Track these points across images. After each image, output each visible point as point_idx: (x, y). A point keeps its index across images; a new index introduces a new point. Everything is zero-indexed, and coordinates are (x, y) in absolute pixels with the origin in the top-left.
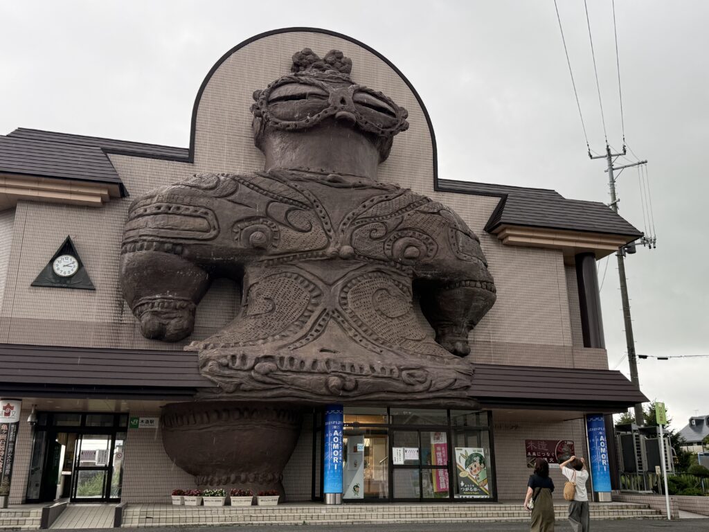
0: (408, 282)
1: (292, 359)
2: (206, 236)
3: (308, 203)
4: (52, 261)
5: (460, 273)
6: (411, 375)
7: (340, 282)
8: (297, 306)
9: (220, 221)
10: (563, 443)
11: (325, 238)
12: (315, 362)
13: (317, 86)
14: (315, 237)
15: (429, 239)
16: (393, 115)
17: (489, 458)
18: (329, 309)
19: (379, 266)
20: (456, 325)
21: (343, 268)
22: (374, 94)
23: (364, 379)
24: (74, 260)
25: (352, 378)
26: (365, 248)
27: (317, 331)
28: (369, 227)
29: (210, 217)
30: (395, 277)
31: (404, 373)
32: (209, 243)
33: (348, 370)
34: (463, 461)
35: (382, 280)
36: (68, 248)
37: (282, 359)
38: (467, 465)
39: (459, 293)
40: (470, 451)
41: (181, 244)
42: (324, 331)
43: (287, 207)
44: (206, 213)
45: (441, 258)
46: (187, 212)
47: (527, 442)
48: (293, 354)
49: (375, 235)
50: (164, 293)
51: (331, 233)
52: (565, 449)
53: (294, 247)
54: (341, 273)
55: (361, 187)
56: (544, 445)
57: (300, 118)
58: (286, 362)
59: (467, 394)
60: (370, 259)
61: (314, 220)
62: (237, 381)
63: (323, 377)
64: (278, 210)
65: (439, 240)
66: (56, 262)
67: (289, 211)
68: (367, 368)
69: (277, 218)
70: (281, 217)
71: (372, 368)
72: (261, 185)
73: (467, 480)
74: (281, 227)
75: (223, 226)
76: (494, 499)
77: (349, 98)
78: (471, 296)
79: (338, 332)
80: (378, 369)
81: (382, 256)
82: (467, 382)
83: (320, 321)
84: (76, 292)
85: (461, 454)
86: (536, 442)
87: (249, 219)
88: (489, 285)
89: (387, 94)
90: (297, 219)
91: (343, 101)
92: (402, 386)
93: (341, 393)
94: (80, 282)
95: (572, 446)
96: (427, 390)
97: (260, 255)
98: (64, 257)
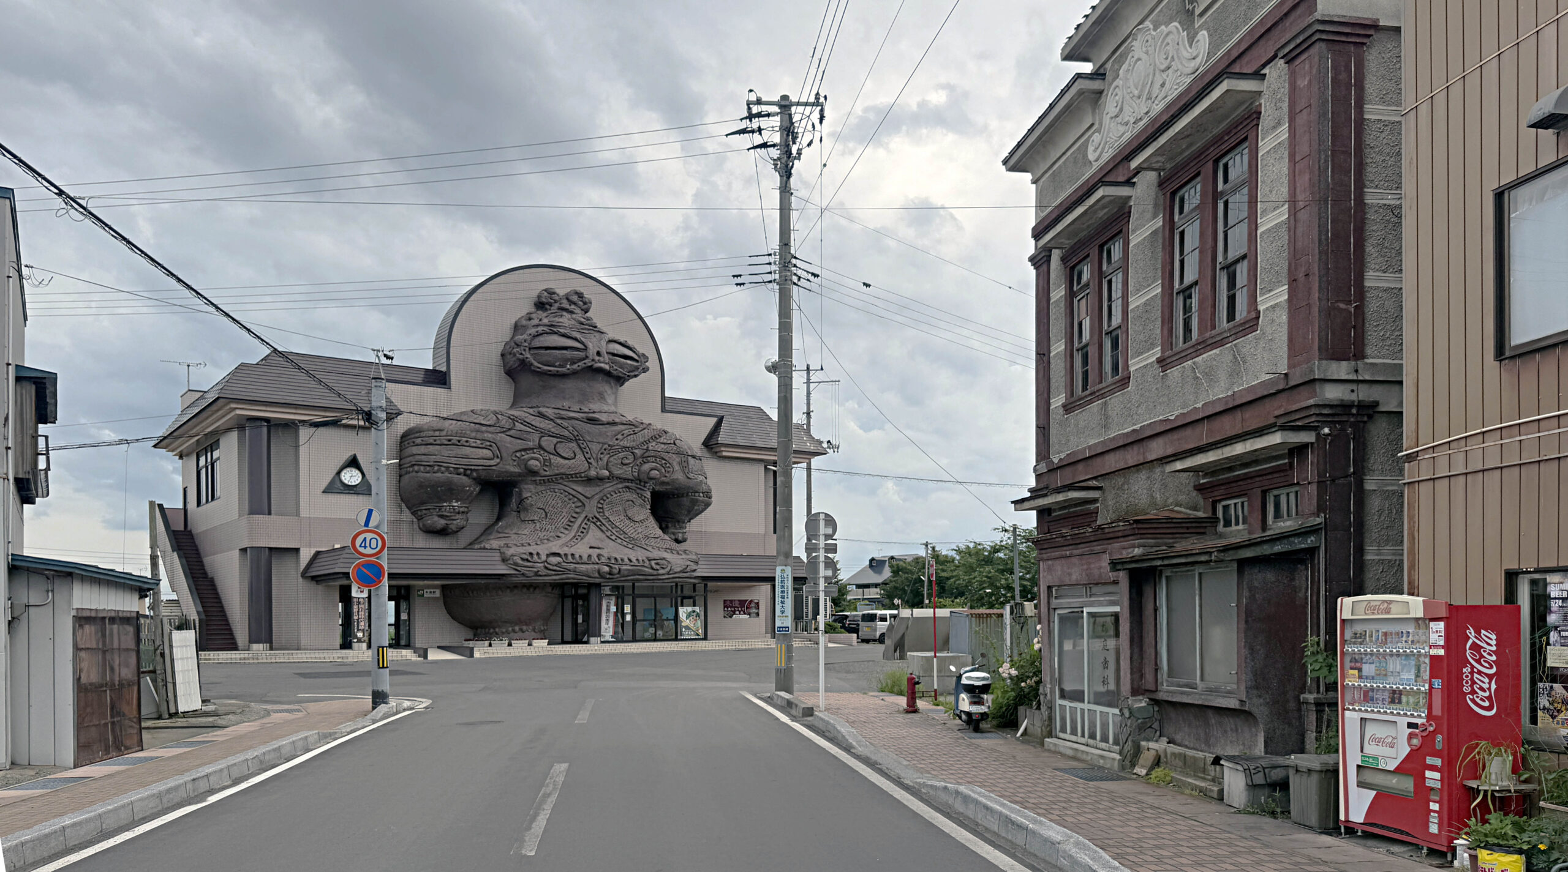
0: (648, 495)
1: (573, 555)
2: (492, 462)
3: (572, 437)
4: (339, 473)
5: (689, 487)
6: (657, 564)
7: (597, 497)
8: (564, 514)
9: (502, 451)
10: (751, 601)
11: (587, 465)
12: (590, 556)
13: (576, 339)
14: (579, 463)
15: (666, 464)
16: (637, 361)
17: (702, 613)
18: (590, 516)
19: (627, 484)
20: (679, 522)
21: (599, 486)
22: (620, 344)
23: (624, 567)
24: (357, 471)
25: (617, 566)
26: (617, 472)
27: (582, 532)
28: (621, 455)
29: (495, 448)
30: (639, 491)
31: (653, 563)
32: (494, 468)
33: (613, 561)
34: (685, 615)
35: (628, 494)
36: (353, 463)
37: (566, 555)
38: (687, 618)
39: (685, 501)
40: (690, 609)
41: (471, 469)
42: (587, 532)
43: (555, 440)
44: (491, 446)
45: (675, 477)
46: (474, 445)
47: (725, 601)
48: (572, 550)
49: (627, 461)
50: (450, 502)
51: (592, 461)
52: (753, 605)
53: (562, 471)
54: (598, 489)
55: (614, 423)
56: (737, 602)
57: (560, 366)
58: (570, 557)
59: (695, 574)
60: (622, 480)
61: (578, 450)
62: (535, 570)
63: (596, 566)
64: (548, 443)
65: (675, 464)
66: (343, 474)
67: (557, 442)
68: (626, 560)
69: (548, 449)
70: (551, 448)
71: (630, 560)
72: (533, 423)
73: (687, 628)
74: (552, 456)
75: (504, 455)
76: (705, 638)
77: (603, 351)
78: (695, 502)
79: (599, 534)
80: (634, 560)
81: (631, 477)
82: (694, 567)
83: (583, 525)
84: (361, 497)
85: (683, 612)
86: (731, 601)
87: (525, 450)
88: (708, 494)
89: (630, 343)
90: (565, 449)
91: (598, 354)
92: (651, 571)
93: (608, 576)
94: (363, 489)
95: (757, 604)
96: (668, 574)
97: (534, 476)
98: (349, 469)
